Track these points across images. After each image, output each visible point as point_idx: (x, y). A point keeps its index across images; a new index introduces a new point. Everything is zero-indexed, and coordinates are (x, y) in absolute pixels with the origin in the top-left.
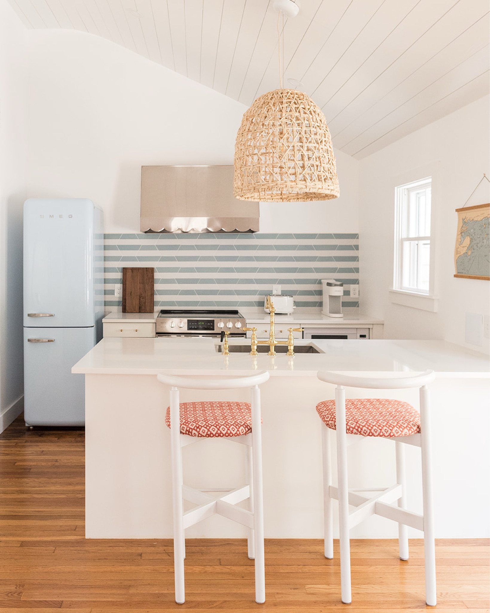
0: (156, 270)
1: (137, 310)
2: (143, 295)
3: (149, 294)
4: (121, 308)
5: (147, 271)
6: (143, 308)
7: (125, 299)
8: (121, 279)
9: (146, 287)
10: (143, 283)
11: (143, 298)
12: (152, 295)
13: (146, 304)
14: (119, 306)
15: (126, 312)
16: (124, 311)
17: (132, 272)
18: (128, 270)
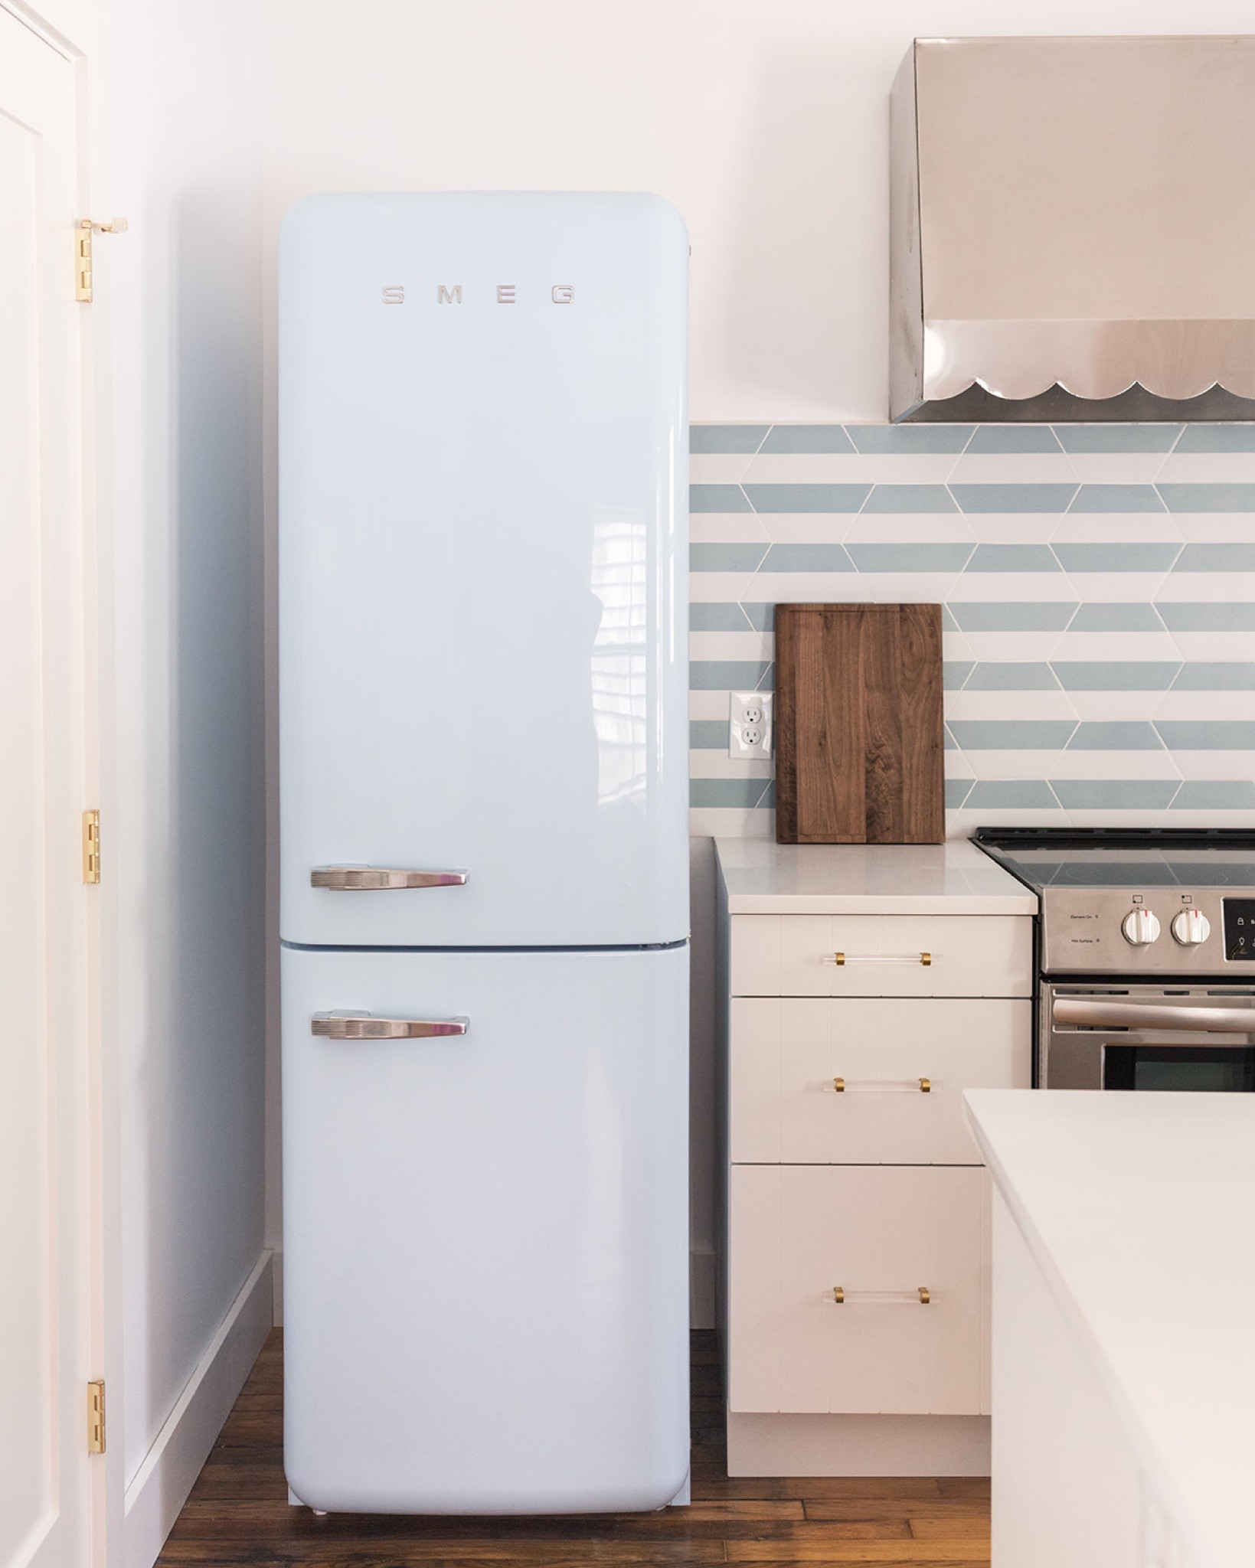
0: (948, 616)
1: (858, 823)
2: (888, 750)
3: (921, 742)
4: (762, 817)
5: (903, 620)
6: (889, 821)
7: (793, 771)
8: (763, 664)
9: (904, 705)
10: (886, 688)
11: (886, 768)
12: (936, 748)
13: (905, 795)
14: (750, 804)
15: (800, 839)
16: (787, 835)
17: (827, 626)
18: (803, 618)
